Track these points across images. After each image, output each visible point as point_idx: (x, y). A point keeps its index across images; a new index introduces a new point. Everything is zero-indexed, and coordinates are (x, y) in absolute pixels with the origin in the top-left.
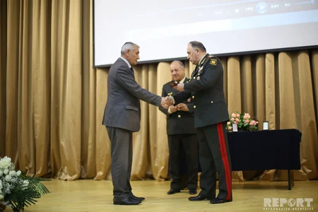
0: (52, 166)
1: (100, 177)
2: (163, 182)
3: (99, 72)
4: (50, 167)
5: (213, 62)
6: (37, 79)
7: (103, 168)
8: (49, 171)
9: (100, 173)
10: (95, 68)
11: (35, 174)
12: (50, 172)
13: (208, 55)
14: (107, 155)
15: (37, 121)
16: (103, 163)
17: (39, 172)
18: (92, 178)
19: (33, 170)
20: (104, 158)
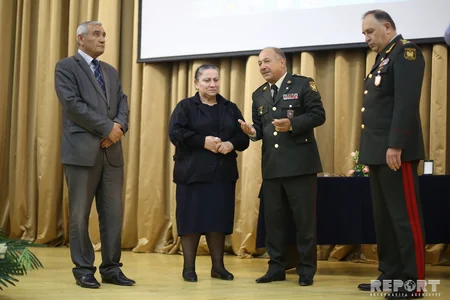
0: (65, 226)
1: (143, 247)
2: (249, 260)
3: (147, 69)
4: (60, 228)
5: (410, 54)
6: (43, 80)
7: (148, 233)
8: (60, 235)
9: (143, 241)
10: (141, 63)
11: (36, 238)
12: (62, 237)
13: (400, 37)
14: (156, 210)
15: (42, 150)
16: (149, 224)
17: (42, 236)
18: (131, 249)
19: (32, 232)
20: (151, 216)
